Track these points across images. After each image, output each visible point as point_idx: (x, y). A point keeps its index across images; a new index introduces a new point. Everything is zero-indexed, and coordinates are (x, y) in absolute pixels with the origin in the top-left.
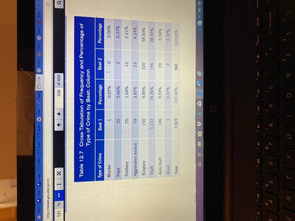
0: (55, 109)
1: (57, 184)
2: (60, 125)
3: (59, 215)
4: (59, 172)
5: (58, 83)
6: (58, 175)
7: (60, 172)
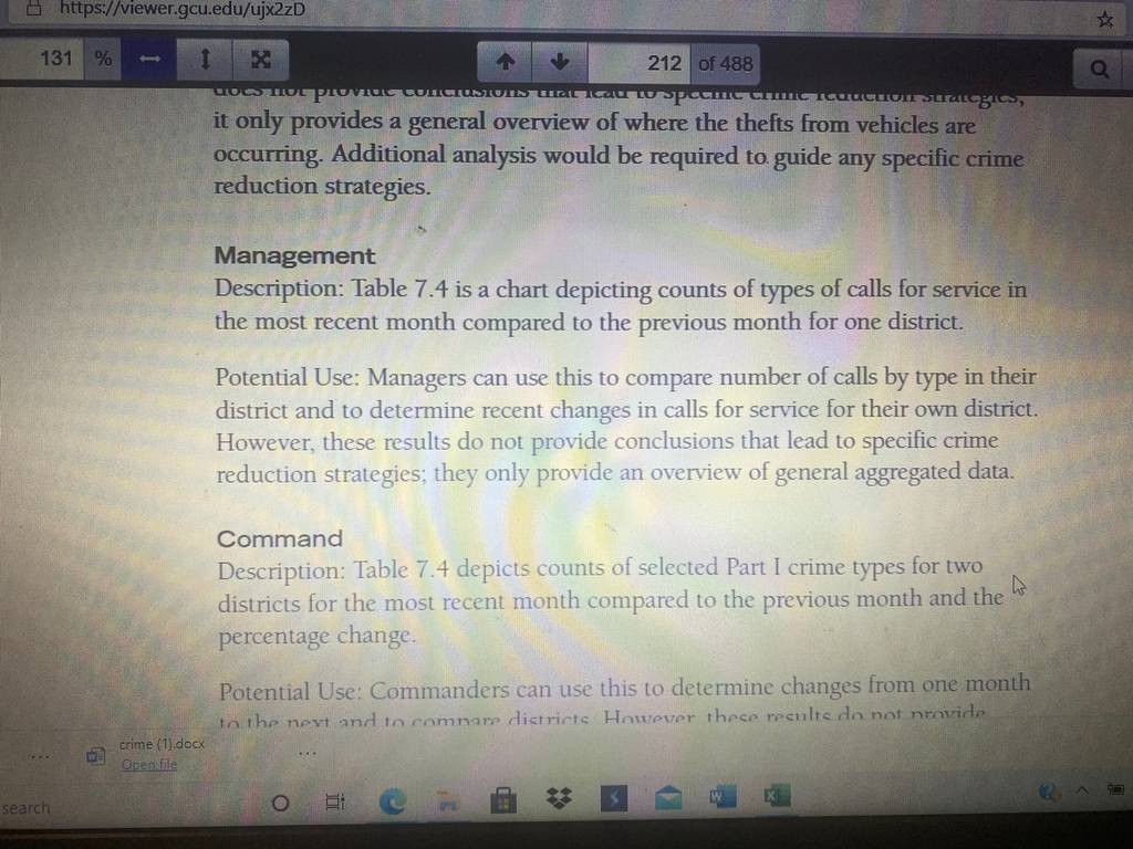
0: (583, 45)
1: (206, 52)
2: (506, 68)
3: (51, 58)
4: (266, 60)
5: (712, 59)
6: (255, 53)
7: (268, 66)
